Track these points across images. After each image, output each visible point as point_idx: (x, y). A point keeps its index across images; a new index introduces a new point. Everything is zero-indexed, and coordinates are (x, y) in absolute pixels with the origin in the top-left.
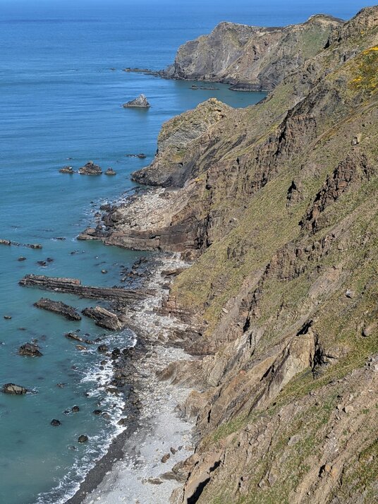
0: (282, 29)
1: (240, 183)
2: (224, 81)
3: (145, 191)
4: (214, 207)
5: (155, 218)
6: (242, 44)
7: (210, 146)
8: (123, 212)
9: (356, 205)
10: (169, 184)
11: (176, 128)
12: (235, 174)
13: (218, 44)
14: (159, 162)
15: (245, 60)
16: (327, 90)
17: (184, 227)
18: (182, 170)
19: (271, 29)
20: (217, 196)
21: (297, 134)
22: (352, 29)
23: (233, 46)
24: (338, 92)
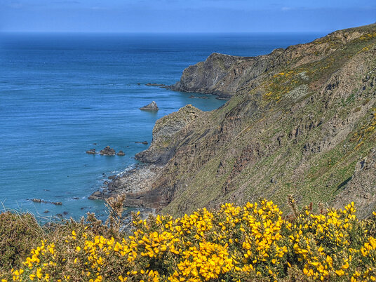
0: (254, 58)
1: (196, 161)
2: (214, 93)
3: (142, 167)
4: (178, 177)
5: (142, 185)
6: (226, 68)
7: (186, 137)
8: (123, 181)
9: (251, 176)
10: (159, 162)
11: (165, 124)
12: (193, 155)
13: (210, 67)
14: (153, 147)
15: (228, 79)
16: (249, 101)
17: (160, 191)
18: (168, 153)
19: (246, 58)
20: (181, 169)
21: (229, 129)
22: (281, 60)
23: (220, 69)
24: (256, 102)
